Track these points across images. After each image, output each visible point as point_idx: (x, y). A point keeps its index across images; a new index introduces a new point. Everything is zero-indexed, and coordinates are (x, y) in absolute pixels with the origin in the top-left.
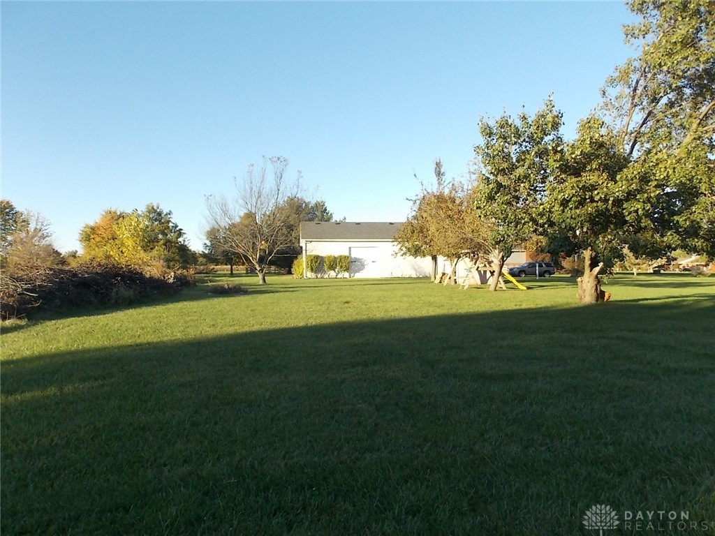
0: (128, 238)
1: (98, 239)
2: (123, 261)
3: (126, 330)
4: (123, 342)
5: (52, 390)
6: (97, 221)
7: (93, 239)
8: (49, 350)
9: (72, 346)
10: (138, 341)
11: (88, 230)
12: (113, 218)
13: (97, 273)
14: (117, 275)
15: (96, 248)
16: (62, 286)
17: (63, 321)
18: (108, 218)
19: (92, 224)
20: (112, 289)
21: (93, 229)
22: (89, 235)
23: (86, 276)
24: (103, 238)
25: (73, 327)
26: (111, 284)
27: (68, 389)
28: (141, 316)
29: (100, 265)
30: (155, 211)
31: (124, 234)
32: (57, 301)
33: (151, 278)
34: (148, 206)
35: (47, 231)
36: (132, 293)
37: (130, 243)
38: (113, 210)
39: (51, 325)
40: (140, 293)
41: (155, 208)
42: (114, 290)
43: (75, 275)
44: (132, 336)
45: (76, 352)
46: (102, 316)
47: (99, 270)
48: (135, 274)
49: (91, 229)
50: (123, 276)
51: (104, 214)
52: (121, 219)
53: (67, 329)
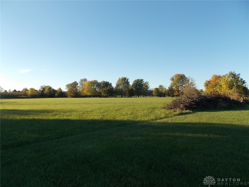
0: (224, 85)
1: (210, 85)
2: (222, 93)
3: (227, 119)
4: (227, 123)
5: (206, 135)
6: (210, 79)
7: (209, 85)
8: (201, 121)
9: (209, 121)
10: (233, 123)
11: (207, 82)
12: (216, 78)
13: (213, 97)
14: (220, 98)
15: (210, 89)
16: (201, 101)
17: (203, 112)
18: (214, 78)
19: (208, 80)
20: (218, 103)
21: (209, 82)
22: (207, 84)
23: (209, 98)
24: (212, 85)
25: (207, 115)
26: (218, 101)
27: (211, 136)
28: (231, 114)
29: (214, 94)
30: (233, 74)
31: (222, 83)
32: (200, 106)
33: (233, 100)
34: (230, 72)
35: (194, 83)
36: (226, 105)
37: (224, 86)
38: (216, 75)
39: (199, 113)
40: (229, 105)
41: (233, 73)
42: (219, 103)
43: (205, 97)
44: (230, 121)
45: (210, 124)
46: (216, 112)
47: (213, 96)
48: (227, 98)
49: (208, 82)
50: (222, 98)
51: (213, 76)
52: (219, 78)
53: (205, 115)
